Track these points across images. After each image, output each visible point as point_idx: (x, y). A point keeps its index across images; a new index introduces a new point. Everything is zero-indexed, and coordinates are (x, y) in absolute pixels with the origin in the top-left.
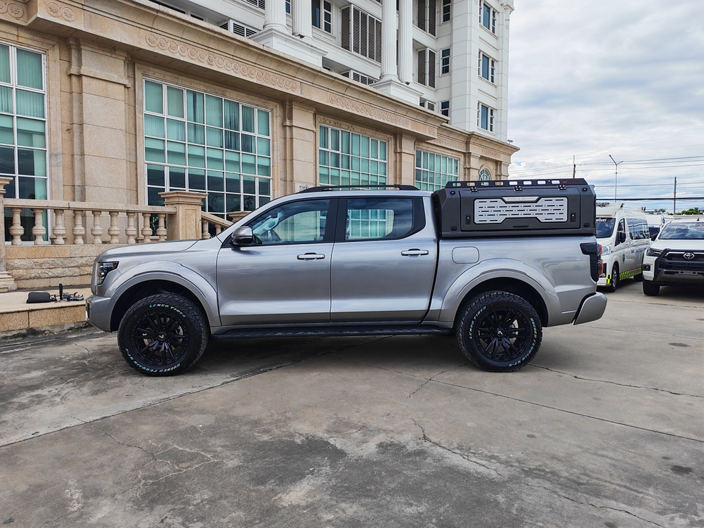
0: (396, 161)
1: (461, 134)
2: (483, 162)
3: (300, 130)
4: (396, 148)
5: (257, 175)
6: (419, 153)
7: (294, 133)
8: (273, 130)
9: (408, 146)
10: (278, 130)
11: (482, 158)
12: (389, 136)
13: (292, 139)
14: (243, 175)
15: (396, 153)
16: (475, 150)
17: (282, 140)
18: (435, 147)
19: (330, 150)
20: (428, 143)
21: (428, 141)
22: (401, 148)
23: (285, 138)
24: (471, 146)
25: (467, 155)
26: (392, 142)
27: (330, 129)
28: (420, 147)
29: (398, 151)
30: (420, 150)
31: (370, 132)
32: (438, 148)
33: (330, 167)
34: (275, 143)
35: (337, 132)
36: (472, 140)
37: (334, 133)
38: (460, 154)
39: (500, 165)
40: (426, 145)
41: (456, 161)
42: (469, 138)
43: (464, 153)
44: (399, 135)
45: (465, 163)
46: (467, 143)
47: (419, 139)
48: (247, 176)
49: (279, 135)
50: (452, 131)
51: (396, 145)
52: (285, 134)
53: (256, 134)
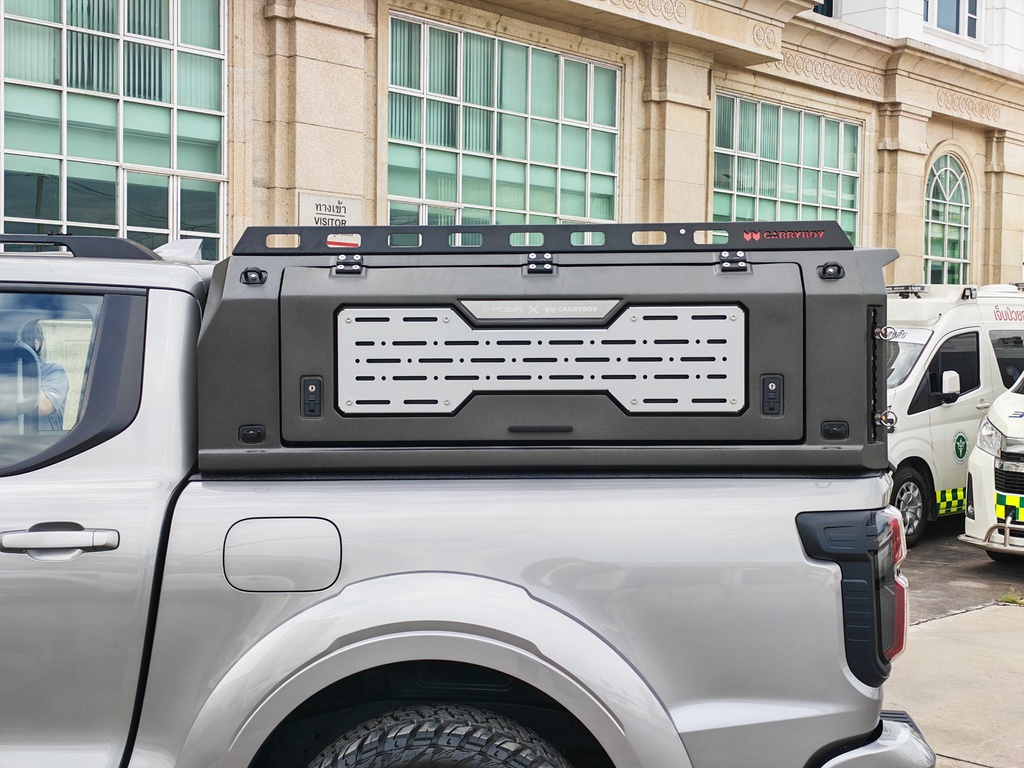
0: (647, 129)
1: (868, 45)
2: (941, 132)
3: (319, 30)
4: (647, 88)
5: (175, 170)
6: (726, 104)
7: (299, 41)
8: (231, 31)
9: (686, 82)
10: (249, 32)
11: (937, 118)
12: (624, 51)
13: (292, 57)
14: (126, 169)
15: (646, 102)
16: (915, 95)
17: (263, 63)
18: (780, 87)
19: (424, 92)
20: (755, 73)
21: (757, 68)
22: (662, 86)
23: (272, 56)
24: (901, 82)
25: (889, 109)
26: (634, 70)
27: (425, 31)
28: (729, 84)
29: (655, 95)
30: (729, 94)
31: (559, 39)
32: (789, 89)
33: (424, 146)
34: (238, 69)
35: (451, 38)
36: (903, 65)
37: (440, 42)
38: (865, 108)
39: (1000, 141)
40: (750, 79)
41: (853, 130)
42: (892, 58)
43: (878, 105)
44: (656, 51)
45: (881, 134)
46: (889, 75)
47: (724, 60)
48: (139, 172)
49: (250, 47)
50: (836, 37)
51: (647, 78)
52: (271, 42)
53: (174, 42)
